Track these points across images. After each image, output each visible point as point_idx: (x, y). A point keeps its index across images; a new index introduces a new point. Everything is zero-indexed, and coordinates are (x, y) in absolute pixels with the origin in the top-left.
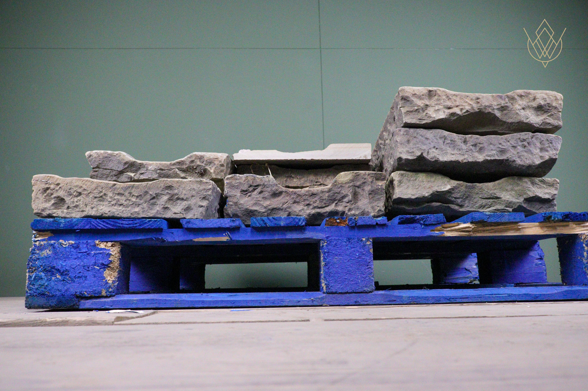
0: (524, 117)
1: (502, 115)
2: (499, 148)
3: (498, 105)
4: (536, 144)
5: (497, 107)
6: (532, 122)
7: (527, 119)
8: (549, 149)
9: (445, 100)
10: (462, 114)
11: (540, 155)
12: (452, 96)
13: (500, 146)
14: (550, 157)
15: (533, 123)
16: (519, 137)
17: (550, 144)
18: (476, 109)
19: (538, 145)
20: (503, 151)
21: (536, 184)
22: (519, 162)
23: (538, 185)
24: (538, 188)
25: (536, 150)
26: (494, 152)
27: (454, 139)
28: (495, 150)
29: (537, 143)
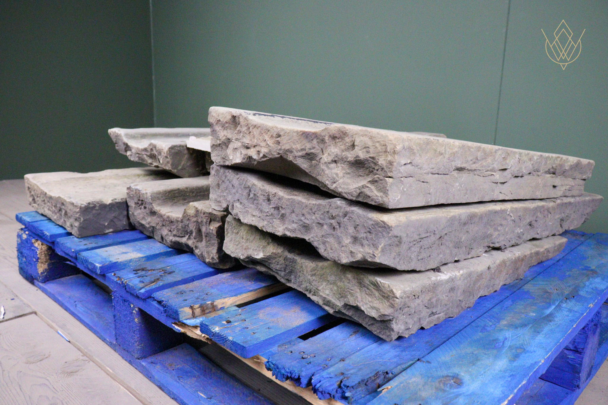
0: (329, 179)
1: (311, 166)
2: (301, 220)
3: (302, 150)
4: (347, 229)
5: (300, 154)
6: (340, 190)
7: (335, 183)
8: (365, 242)
9: (246, 133)
10: (260, 159)
11: (351, 250)
12: (253, 128)
13: (303, 218)
14: (364, 257)
15: (341, 192)
16: (327, 210)
17: (368, 234)
18: (275, 153)
19: (351, 230)
20: (306, 228)
21: (365, 286)
22: (323, 251)
23: (368, 289)
24: (367, 294)
25: (347, 238)
26: (295, 226)
27: (257, 193)
28: (296, 223)
29: (349, 228)
